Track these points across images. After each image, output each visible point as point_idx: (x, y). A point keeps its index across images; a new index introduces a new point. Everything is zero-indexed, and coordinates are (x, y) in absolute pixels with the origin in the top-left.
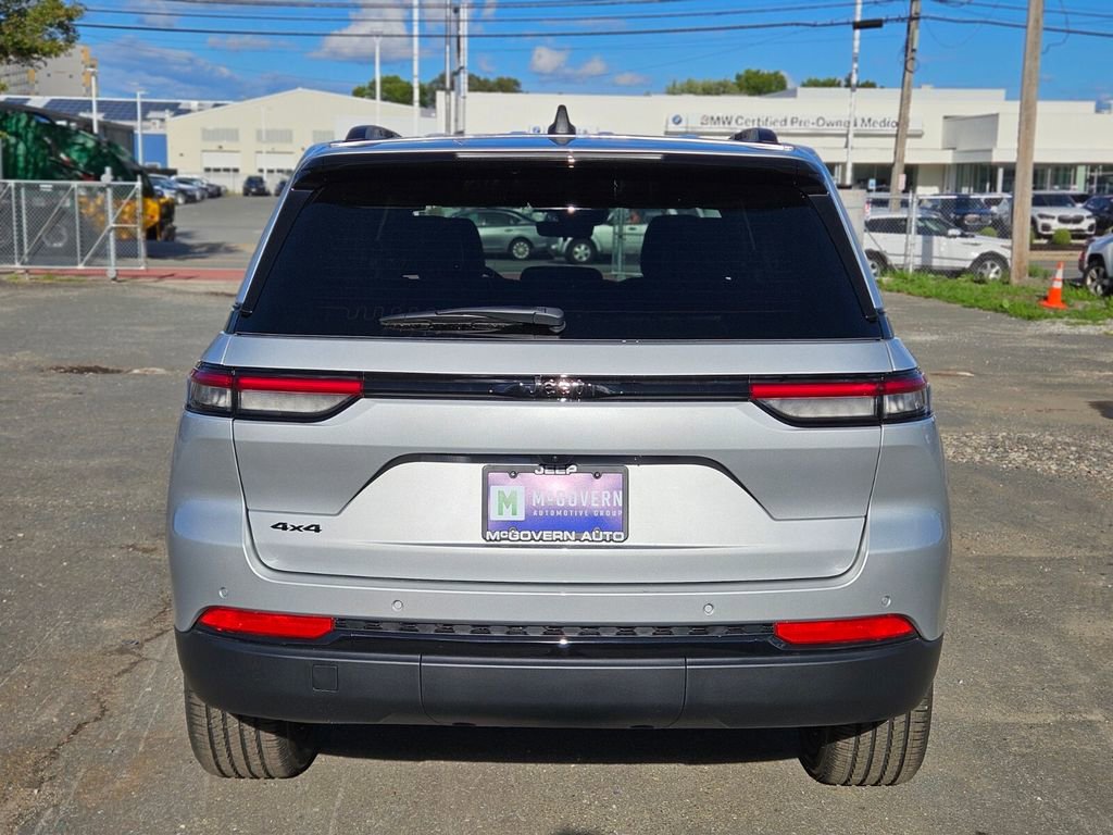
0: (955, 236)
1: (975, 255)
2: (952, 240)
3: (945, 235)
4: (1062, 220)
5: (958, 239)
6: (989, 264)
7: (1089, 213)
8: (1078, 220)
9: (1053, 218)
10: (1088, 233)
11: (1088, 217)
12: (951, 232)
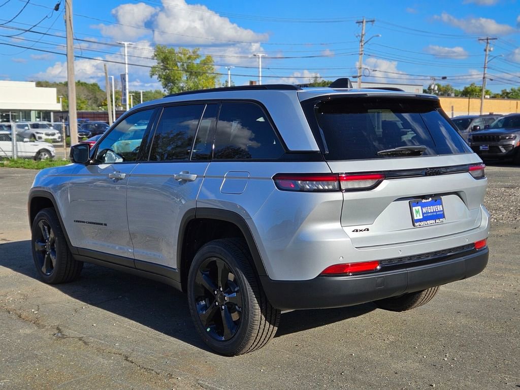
0: (27, 142)
1: (37, 150)
2: (26, 143)
3: (23, 141)
4: (47, 135)
5: (28, 143)
6: (43, 154)
7: (58, 132)
8: (53, 135)
9: (42, 133)
10: (58, 140)
11: (58, 133)
12: (25, 140)
